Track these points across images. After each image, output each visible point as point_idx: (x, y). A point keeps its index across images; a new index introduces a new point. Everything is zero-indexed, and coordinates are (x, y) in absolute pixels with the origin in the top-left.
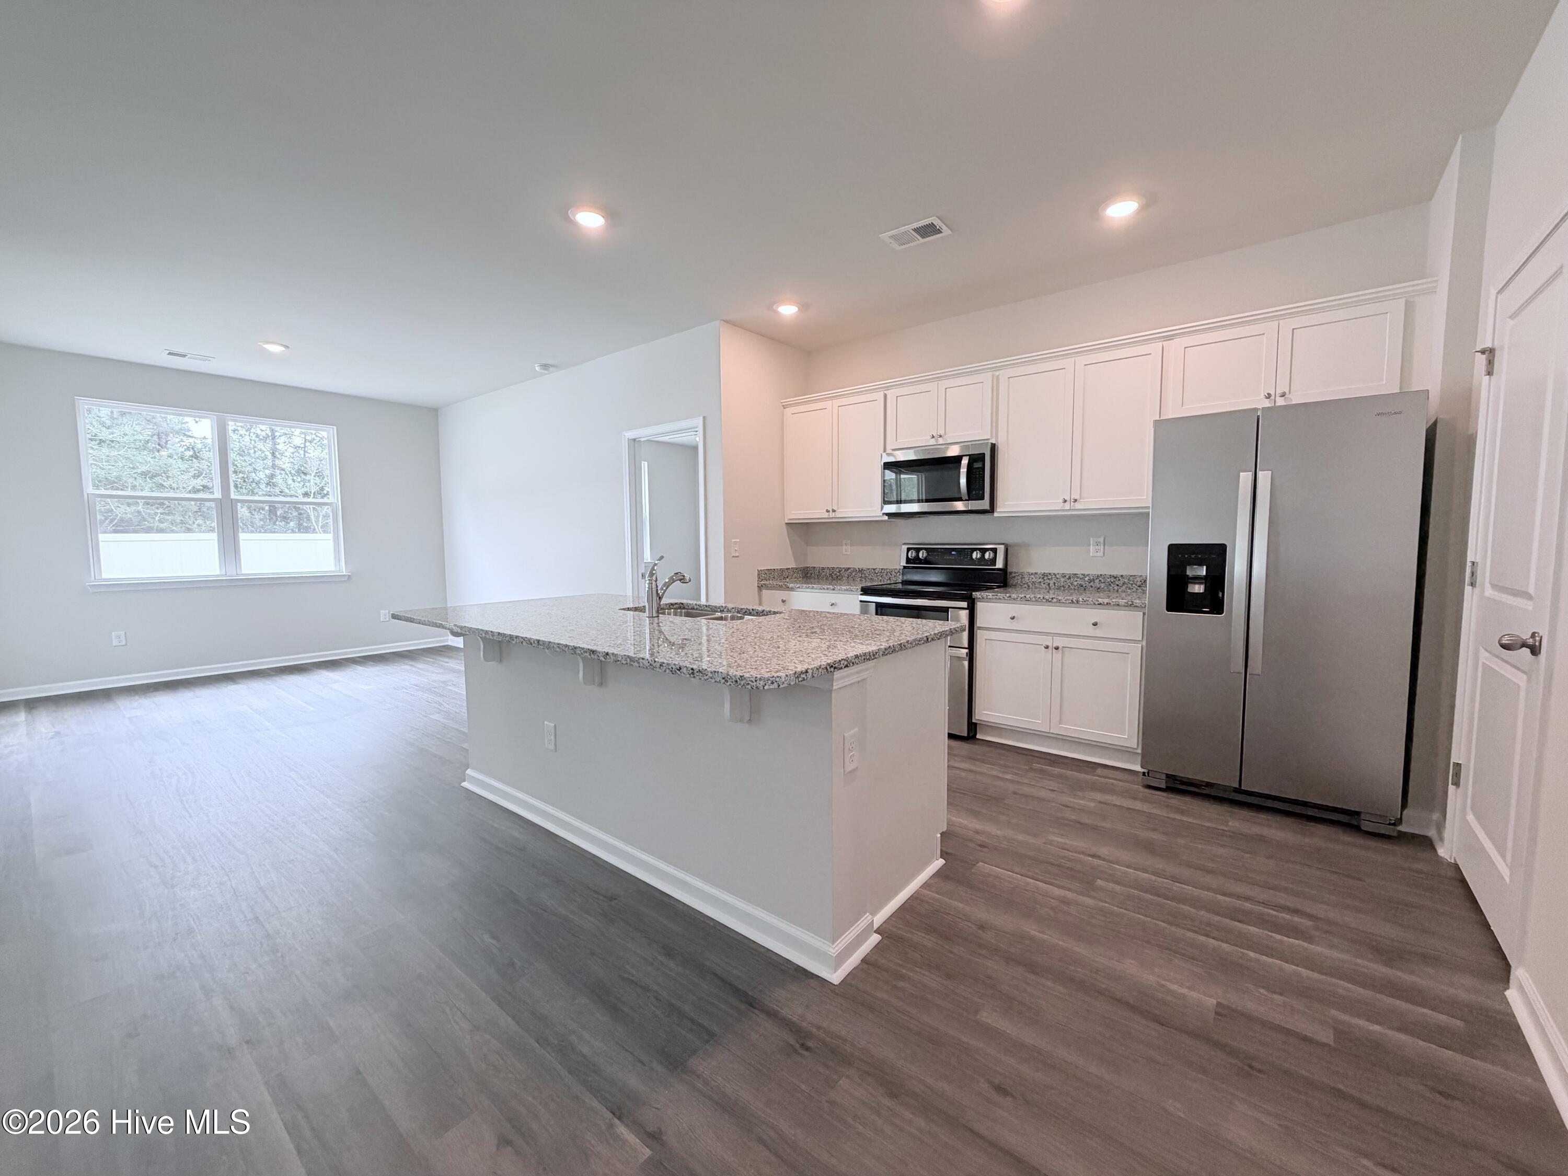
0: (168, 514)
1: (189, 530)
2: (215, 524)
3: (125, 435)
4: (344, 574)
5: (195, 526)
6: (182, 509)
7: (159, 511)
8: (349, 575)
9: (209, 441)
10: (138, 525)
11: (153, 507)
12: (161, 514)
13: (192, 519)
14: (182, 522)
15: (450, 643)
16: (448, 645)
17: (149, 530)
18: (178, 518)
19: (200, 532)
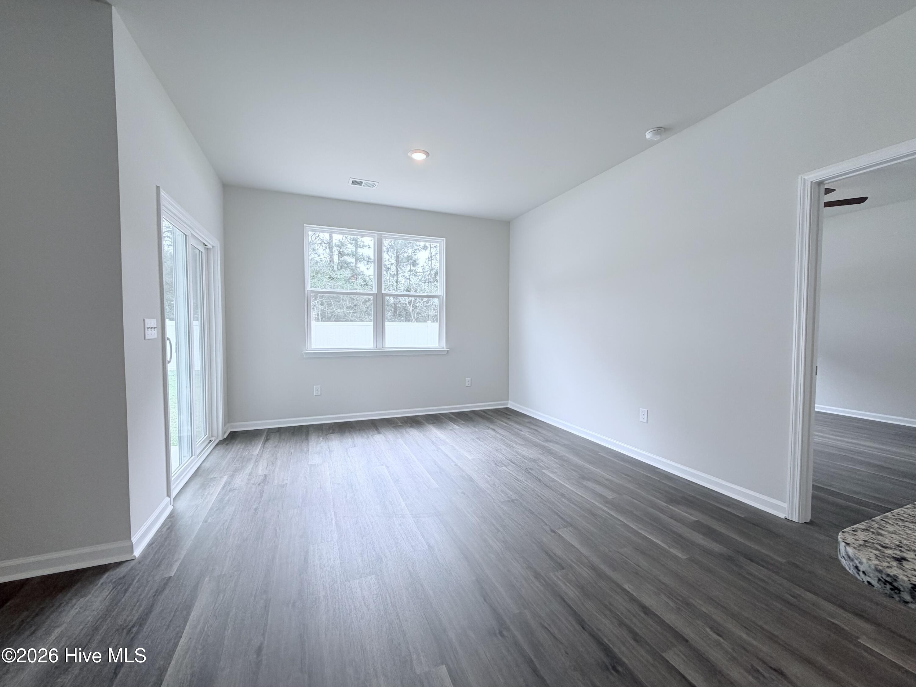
0: (355, 313)
1: (362, 321)
2: (372, 318)
3: (341, 275)
4: (445, 349)
5: (365, 319)
6: (360, 310)
7: (351, 312)
8: (448, 351)
9: (372, 277)
10: (343, 318)
11: (349, 310)
12: (352, 313)
13: (364, 316)
14: (360, 317)
15: (509, 406)
16: (508, 408)
17: (347, 321)
18: (358, 315)
19: (366, 321)
